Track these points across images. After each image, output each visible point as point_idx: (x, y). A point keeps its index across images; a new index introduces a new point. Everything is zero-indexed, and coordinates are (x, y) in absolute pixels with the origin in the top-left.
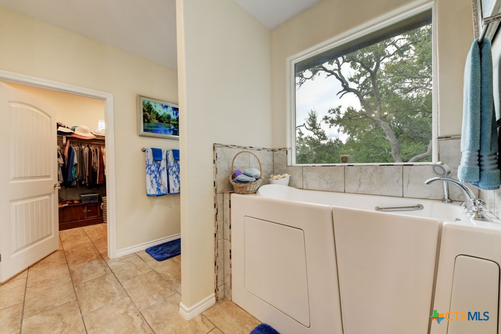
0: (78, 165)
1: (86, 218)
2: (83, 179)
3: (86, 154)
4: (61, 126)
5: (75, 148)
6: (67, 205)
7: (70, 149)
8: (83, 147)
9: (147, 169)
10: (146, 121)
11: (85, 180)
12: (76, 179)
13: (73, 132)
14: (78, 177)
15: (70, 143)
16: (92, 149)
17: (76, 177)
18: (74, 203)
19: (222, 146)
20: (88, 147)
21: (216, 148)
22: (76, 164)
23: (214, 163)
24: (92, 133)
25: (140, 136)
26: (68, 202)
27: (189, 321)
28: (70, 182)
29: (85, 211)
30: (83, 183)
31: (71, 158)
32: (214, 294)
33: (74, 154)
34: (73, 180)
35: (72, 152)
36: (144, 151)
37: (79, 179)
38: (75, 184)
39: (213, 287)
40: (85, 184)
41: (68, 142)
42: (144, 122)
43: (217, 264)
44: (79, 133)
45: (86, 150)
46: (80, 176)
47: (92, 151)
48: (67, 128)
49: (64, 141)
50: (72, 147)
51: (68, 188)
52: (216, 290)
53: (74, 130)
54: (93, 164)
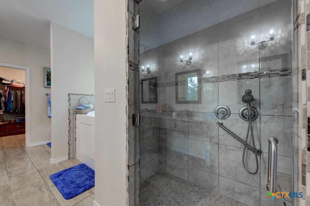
0: (14, 102)
1: (18, 130)
2: (17, 109)
3: (19, 95)
4: (4, 80)
5: (12, 92)
6: (7, 123)
7: (9, 92)
8: (18, 91)
9: (48, 104)
10: (49, 80)
11: (18, 109)
12: (13, 109)
13: (11, 83)
14: (14, 108)
15: (10, 89)
16: (23, 93)
17: (12, 108)
18: (11, 122)
19: (73, 94)
20: (21, 91)
21: (70, 95)
22: (13, 101)
23: (69, 101)
24: (23, 84)
25: (45, 87)
26: (7, 121)
27: (53, 165)
28: (9, 111)
29: (18, 126)
30: (17, 111)
31: (10, 97)
32: (68, 156)
33: (11, 95)
34: (11, 110)
35: (10, 94)
36: (47, 95)
37: (14, 109)
38: (12, 111)
39: (67, 153)
40: (18, 112)
41: (8, 89)
42: (47, 80)
43: (70, 143)
44: (15, 84)
45: (19, 93)
46: (15, 107)
47: (23, 94)
48: (8, 81)
49: (6, 88)
50: (11, 91)
51: (7, 114)
52: (69, 154)
53: (12, 82)
54: (23, 101)
